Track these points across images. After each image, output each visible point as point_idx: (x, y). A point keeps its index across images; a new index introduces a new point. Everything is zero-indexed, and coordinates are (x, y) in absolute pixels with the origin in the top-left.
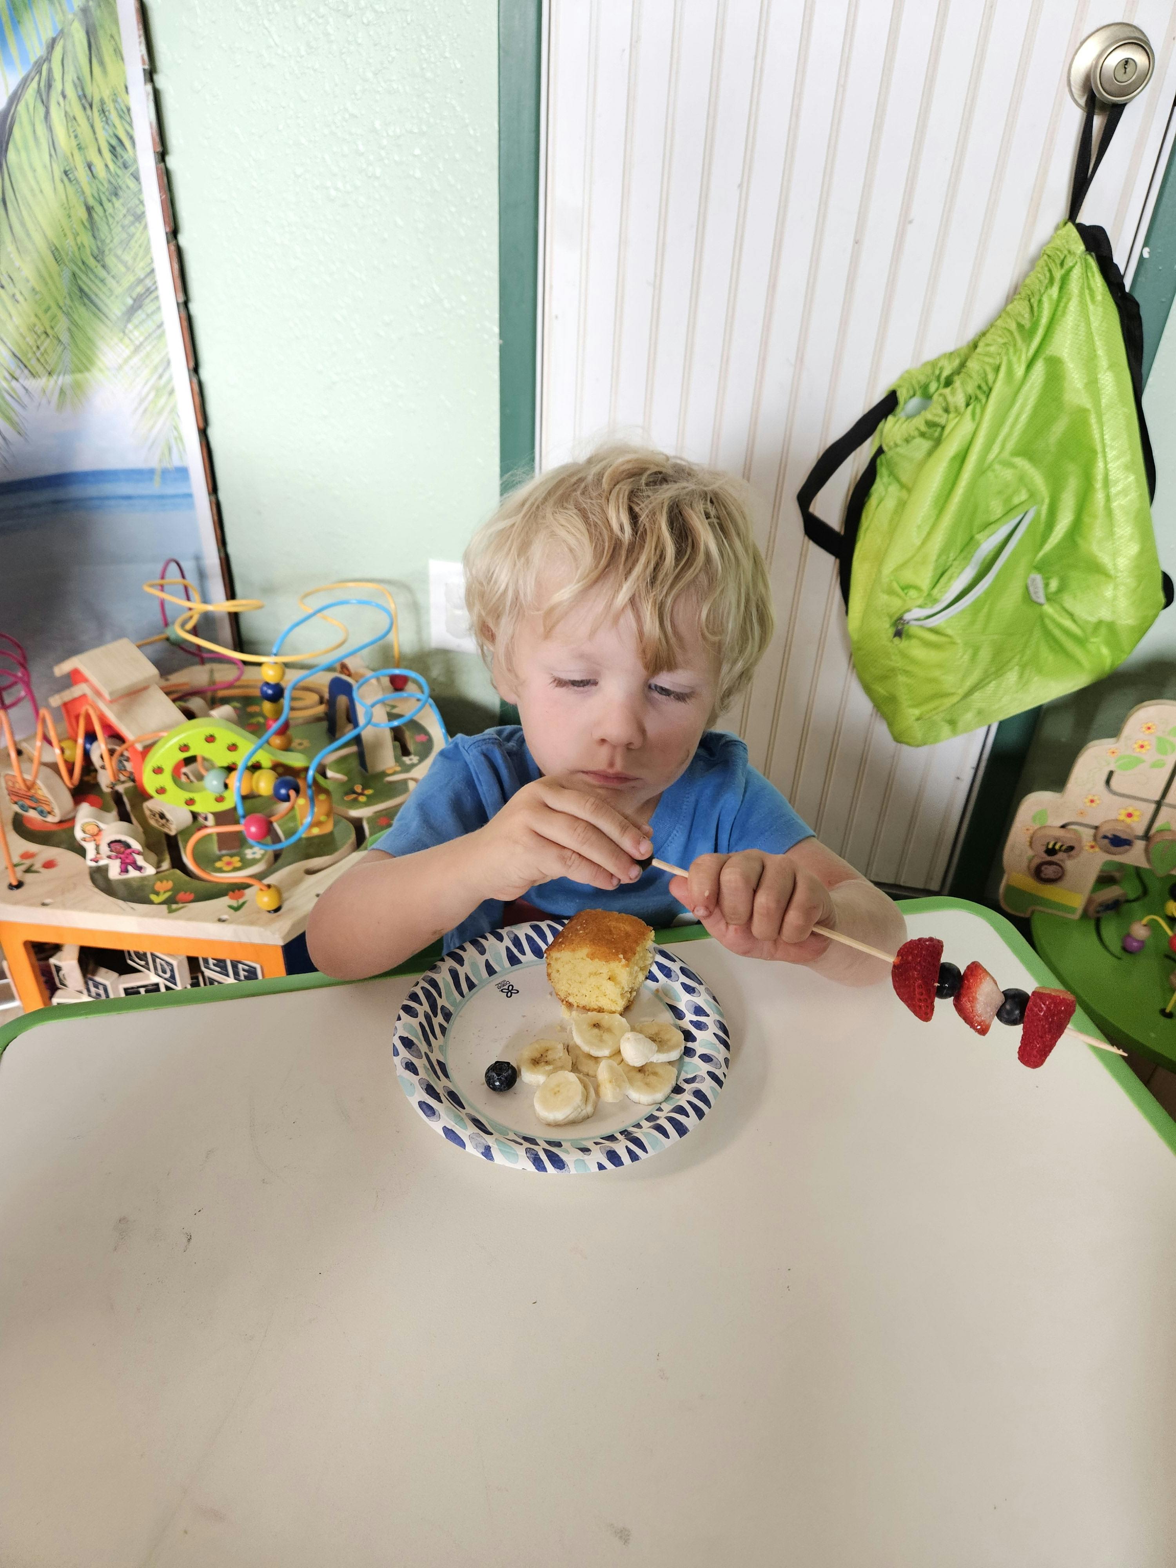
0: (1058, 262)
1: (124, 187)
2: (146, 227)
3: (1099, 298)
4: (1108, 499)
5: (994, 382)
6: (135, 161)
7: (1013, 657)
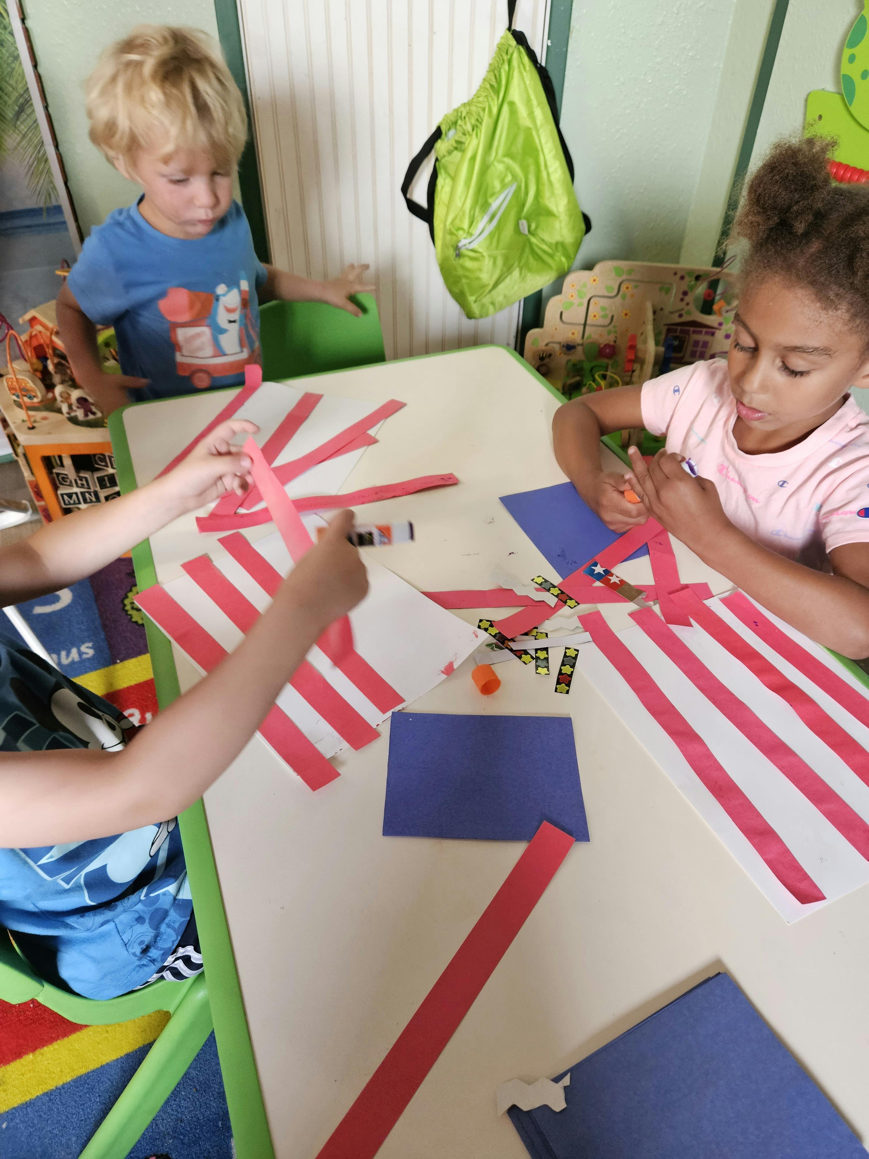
0: (505, 51)
1: (6, 40)
2: (20, 63)
3: (528, 68)
4: (548, 174)
5: (484, 116)
6: (10, 24)
7: (514, 263)
